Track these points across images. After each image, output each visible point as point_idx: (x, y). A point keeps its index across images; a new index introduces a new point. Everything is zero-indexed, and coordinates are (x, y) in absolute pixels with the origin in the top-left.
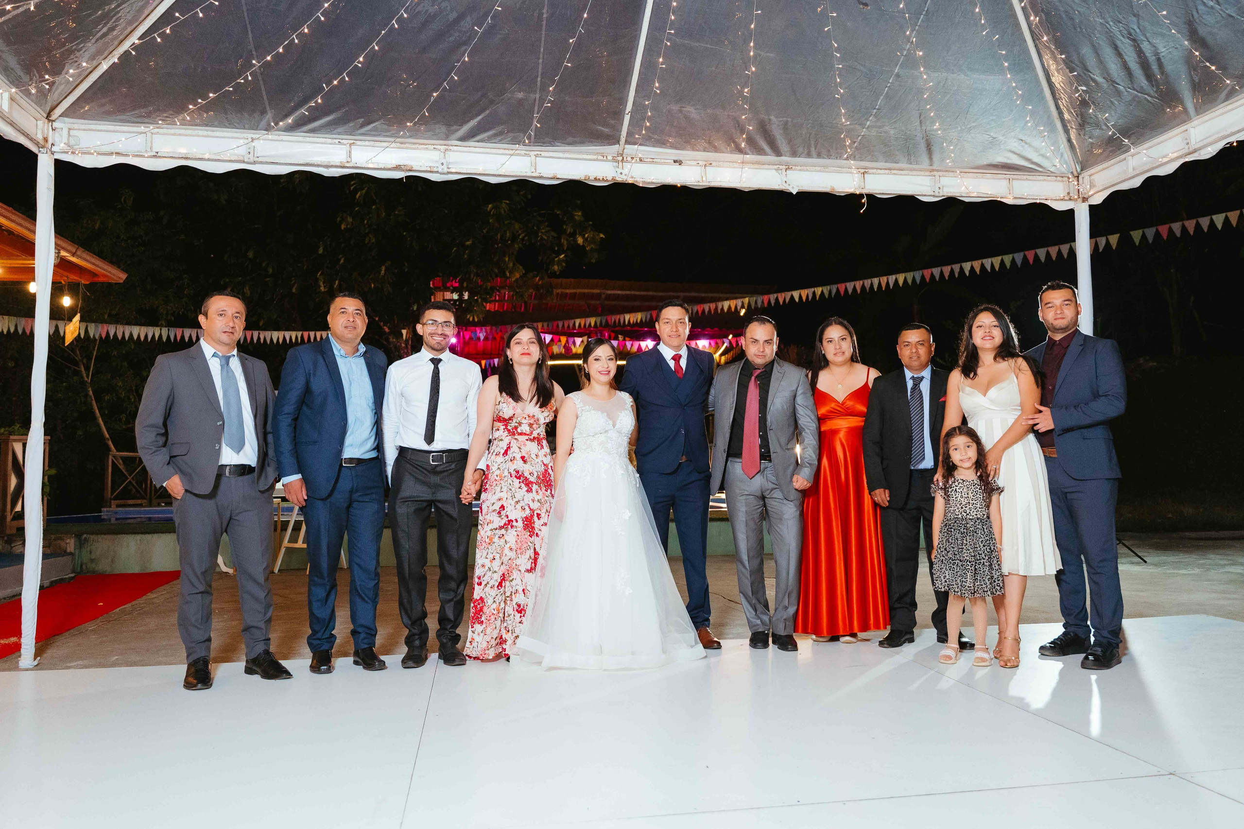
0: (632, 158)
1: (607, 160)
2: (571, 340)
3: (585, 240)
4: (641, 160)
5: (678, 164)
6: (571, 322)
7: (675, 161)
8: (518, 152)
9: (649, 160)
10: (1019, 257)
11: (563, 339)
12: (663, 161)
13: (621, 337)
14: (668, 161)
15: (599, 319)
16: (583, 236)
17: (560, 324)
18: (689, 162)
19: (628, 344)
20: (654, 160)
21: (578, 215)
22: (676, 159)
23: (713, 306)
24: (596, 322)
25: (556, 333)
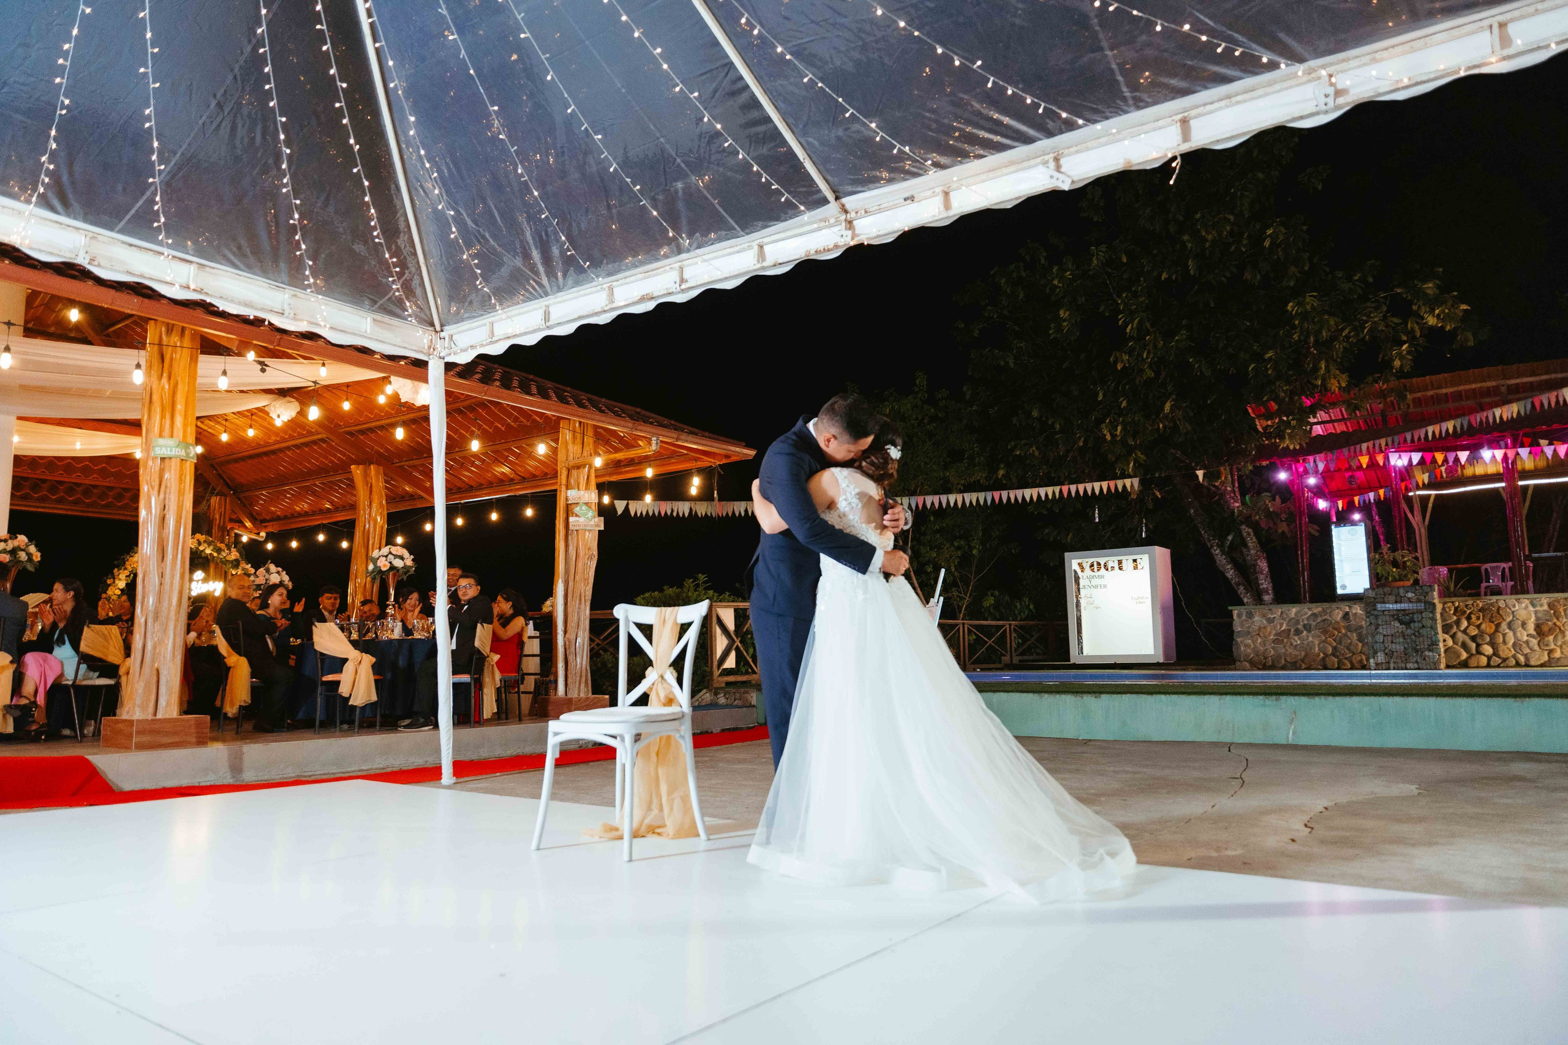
0: (857, 213)
1: (830, 226)
4: (866, 212)
5: (909, 202)
7: (905, 200)
8: (742, 246)
9: (874, 209)
12: (891, 203)
14: (898, 202)
18: (923, 195)
20: (881, 207)
22: (907, 195)
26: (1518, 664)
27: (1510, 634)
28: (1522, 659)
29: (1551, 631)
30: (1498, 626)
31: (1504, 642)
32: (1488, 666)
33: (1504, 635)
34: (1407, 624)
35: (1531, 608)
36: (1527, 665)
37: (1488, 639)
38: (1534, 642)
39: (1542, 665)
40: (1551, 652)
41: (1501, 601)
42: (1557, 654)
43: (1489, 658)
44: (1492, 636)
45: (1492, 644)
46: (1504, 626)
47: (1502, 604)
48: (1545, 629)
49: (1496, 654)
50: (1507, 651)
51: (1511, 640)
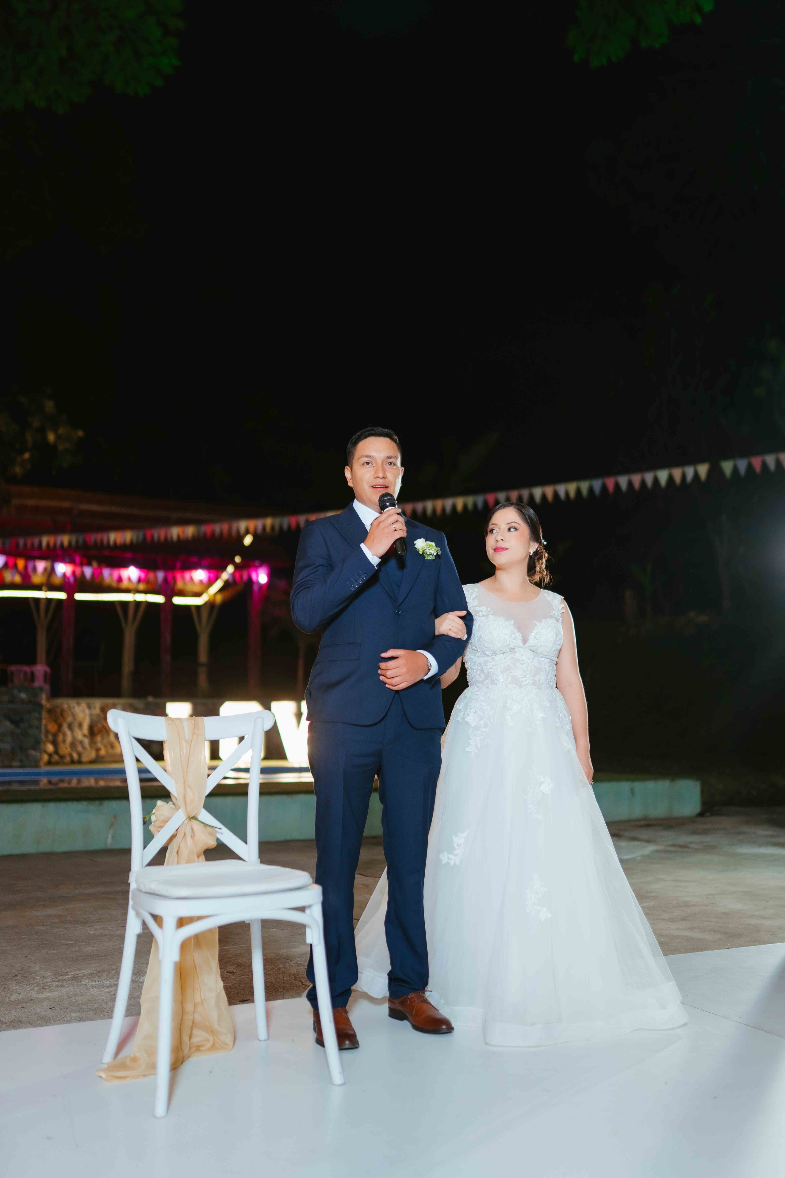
2: (30, 565)
3: (58, 437)
6: (36, 541)
10: (597, 484)
11: (21, 563)
13: (95, 564)
15: (74, 538)
16: (55, 431)
17: (21, 542)
19: (106, 572)
21: (50, 406)
23: (225, 527)
24: (70, 543)
25: (12, 553)
26: (73, 762)
27: (68, 733)
28: (75, 756)
29: (100, 731)
30: (60, 726)
31: (64, 741)
32: (49, 763)
33: (64, 735)
34: (16, 723)
35: (87, 712)
36: (80, 762)
37: (50, 737)
38: (86, 741)
39: (92, 762)
40: (98, 750)
41: (66, 703)
42: (103, 752)
43: (50, 755)
44: (55, 735)
45: (55, 743)
46: (65, 728)
47: (65, 706)
48: (96, 729)
49: (56, 752)
50: (65, 749)
51: (69, 739)
